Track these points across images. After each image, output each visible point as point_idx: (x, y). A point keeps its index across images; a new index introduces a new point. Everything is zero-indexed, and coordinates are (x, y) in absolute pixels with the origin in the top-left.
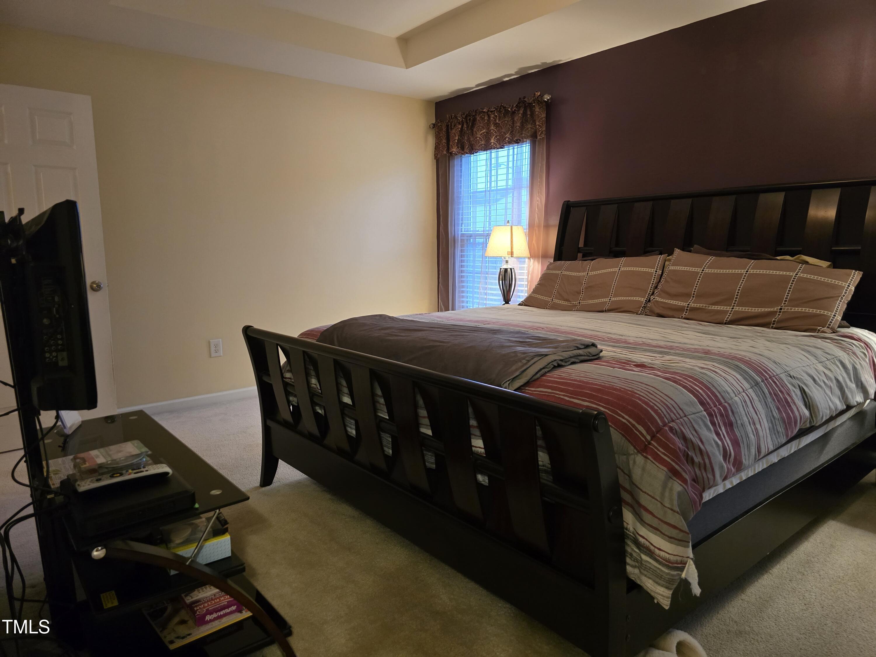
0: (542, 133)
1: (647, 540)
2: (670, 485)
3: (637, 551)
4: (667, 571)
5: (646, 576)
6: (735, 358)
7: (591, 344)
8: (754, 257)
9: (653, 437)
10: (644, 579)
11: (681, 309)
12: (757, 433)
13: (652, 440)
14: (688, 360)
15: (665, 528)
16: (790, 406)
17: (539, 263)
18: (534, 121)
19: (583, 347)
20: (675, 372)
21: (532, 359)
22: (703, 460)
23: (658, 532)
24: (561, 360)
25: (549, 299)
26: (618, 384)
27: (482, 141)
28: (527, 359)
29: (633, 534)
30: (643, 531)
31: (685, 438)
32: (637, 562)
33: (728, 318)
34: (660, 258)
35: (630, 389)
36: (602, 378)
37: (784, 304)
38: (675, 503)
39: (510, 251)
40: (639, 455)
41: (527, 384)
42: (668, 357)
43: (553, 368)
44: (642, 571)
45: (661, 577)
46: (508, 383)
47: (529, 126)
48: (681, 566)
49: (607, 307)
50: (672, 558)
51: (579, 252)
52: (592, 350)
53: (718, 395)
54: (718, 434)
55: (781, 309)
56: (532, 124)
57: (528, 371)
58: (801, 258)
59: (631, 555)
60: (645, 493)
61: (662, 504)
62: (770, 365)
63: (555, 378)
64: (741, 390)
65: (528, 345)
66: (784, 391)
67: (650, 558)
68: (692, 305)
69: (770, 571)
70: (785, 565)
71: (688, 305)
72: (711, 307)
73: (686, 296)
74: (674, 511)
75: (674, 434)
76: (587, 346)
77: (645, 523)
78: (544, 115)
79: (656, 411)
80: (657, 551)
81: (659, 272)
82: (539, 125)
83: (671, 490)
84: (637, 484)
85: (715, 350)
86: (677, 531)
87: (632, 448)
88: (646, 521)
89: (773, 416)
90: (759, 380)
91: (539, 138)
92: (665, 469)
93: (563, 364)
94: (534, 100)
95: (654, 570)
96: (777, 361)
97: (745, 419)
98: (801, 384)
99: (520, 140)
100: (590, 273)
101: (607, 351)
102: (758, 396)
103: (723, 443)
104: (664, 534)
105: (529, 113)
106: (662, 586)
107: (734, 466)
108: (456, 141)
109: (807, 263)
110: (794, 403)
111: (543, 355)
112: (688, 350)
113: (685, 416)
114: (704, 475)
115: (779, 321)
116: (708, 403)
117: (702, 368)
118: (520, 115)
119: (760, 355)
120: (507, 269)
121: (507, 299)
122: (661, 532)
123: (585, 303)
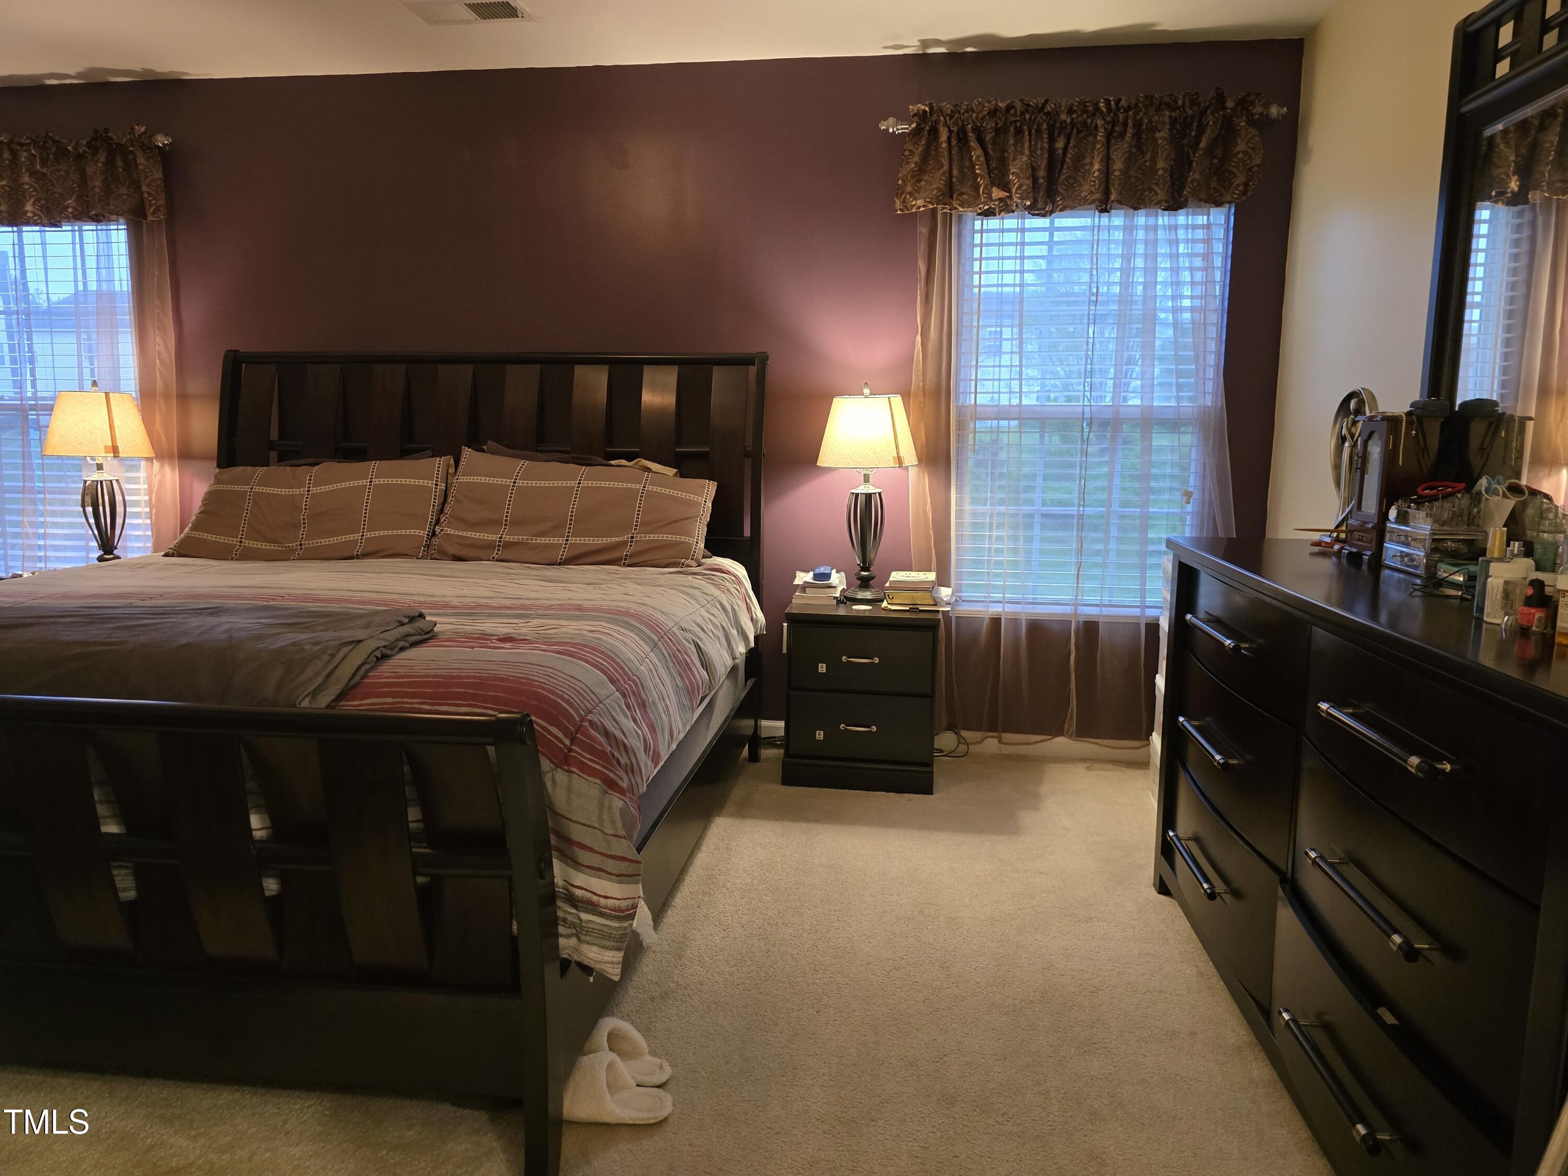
0: (157, 209)
1: (586, 890)
2: (607, 802)
3: (573, 911)
4: (617, 925)
5: (588, 943)
6: (619, 613)
7: (417, 614)
8: (584, 462)
9: (573, 740)
10: (585, 948)
11: (490, 546)
12: (668, 710)
13: (572, 744)
14: (564, 623)
15: (611, 865)
16: (690, 669)
17: (173, 469)
18: (136, 185)
19: (406, 620)
20: (563, 643)
21: (339, 650)
22: (630, 759)
23: (603, 874)
24: (385, 647)
25: (234, 541)
26: (503, 672)
28: (330, 652)
29: (564, 888)
30: (580, 879)
31: (607, 734)
32: (575, 927)
33: (562, 555)
34: (440, 463)
35: (523, 676)
36: (469, 666)
37: (636, 529)
38: (619, 824)
39: (110, 444)
40: (559, 770)
41: (341, 696)
42: (537, 622)
43: (376, 662)
44: (583, 938)
45: (609, 937)
46: (307, 699)
47: (123, 190)
48: (629, 914)
49: (358, 550)
50: (623, 904)
51: (271, 448)
52: (420, 624)
53: (624, 666)
54: (635, 721)
55: (632, 537)
56: (129, 187)
57: (337, 672)
58: (640, 464)
59: (564, 920)
60: (577, 822)
61: (602, 831)
62: (660, 617)
63: (388, 678)
64: (643, 656)
65: (307, 628)
66: (681, 650)
67: (593, 914)
68: (507, 538)
71: (501, 538)
72: (536, 540)
73: (494, 524)
74: (620, 837)
75: (594, 730)
76: (412, 619)
77: (583, 866)
78: (158, 174)
79: (567, 702)
80: (603, 901)
81: (441, 486)
82: (147, 193)
83: (610, 808)
84: (563, 813)
85: (586, 604)
86: (627, 864)
87: (547, 761)
88: (585, 863)
89: (677, 685)
90: (656, 638)
91: (150, 218)
92: (598, 781)
93: (389, 652)
94: (131, 140)
95: (600, 931)
96: (664, 610)
97: (655, 694)
98: (694, 638)
99: (104, 216)
100: (314, 490)
101: (444, 624)
102: (660, 661)
103: (642, 733)
104: (611, 874)
105: (120, 163)
106: (611, 949)
107: (652, 762)
109: (649, 470)
110: (694, 664)
111: (352, 642)
112: (550, 607)
113: (600, 702)
114: (633, 780)
115: (633, 555)
116: (618, 680)
117: (591, 631)
118: (100, 165)
119: (642, 604)
120: (101, 482)
121: (107, 546)
122: (606, 872)
123: (313, 543)
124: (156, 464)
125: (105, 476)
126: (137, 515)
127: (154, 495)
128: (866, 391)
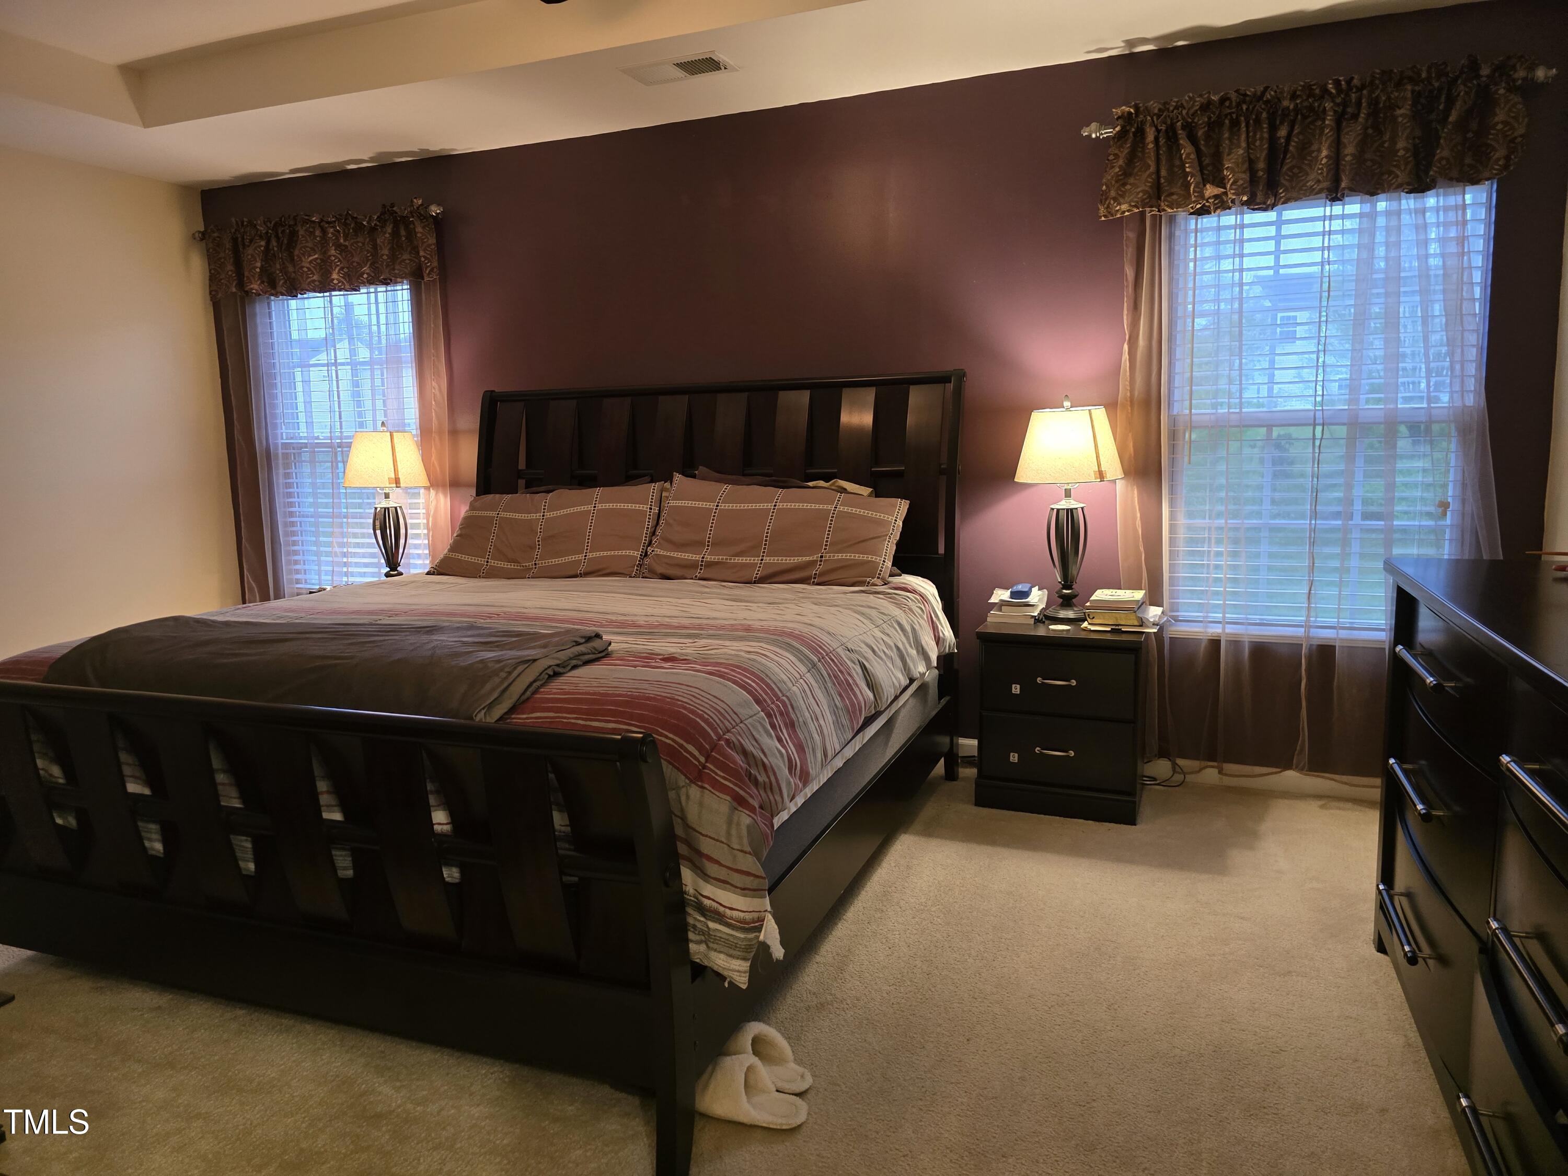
0: (432, 270)
1: (714, 900)
2: (735, 818)
3: (702, 919)
4: (742, 936)
5: (715, 950)
6: (783, 633)
7: (594, 635)
8: (781, 484)
9: (708, 758)
10: (713, 955)
11: (693, 565)
12: (822, 732)
13: (706, 762)
14: (727, 643)
15: (737, 879)
16: (852, 689)
17: (446, 497)
18: (415, 250)
19: (583, 640)
20: (717, 663)
21: (515, 668)
22: (769, 777)
23: (728, 886)
24: (558, 665)
25: (482, 561)
26: (653, 691)
27: (314, 274)
28: (507, 669)
29: (695, 897)
30: (708, 890)
31: (745, 753)
32: (704, 934)
33: (757, 574)
34: (654, 488)
35: (669, 695)
36: (625, 685)
37: (825, 549)
38: (745, 841)
39: (393, 476)
40: (693, 785)
41: (513, 709)
42: (703, 642)
43: (547, 679)
44: (711, 945)
45: (735, 947)
46: (483, 712)
47: (406, 256)
48: (756, 926)
49: (582, 569)
50: (748, 916)
51: (519, 477)
52: (596, 644)
53: (774, 686)
54: (780, 740)
55: (822, 557)
56: (410, 253)
57: (512, 688)
58: (837, 484)
59: (694, 927)
60: (706, 836)
61: (729, 846)
62: (824, 638)
63: (555, 694)
64: (798, 676)
65: (497, 646)
66: (844, 671)
67: (720, 924)
68: (708, 558)
69: (844, 917)
70: (860, 904)
71: (703, 558)
72: (734, 559)
73: (698, 545)
74: (746, 853)
75: (732, 750)
76: (589, 639)
77: (709, 877)
78: (432, 240)
79: (706, 721)
80: (728, 912)
81: (655, 509)
82: (424, 257)
83: (738, 824)
84: (694, 826)
85: (757, 625)
86: (752, 878)
87: (683, 777)
88: (712, 875)
89: (836, 705)
90: (815, 659)
91: (426, 279)
92: (728, 798)
93: (561, 670)
94: (411, 212)
95: (727, 940)
96: (831, 631)
97: (807, 714)
98: (860, 659)
99: (391, 280)
100: (548, 515)
101: (618, 643)
102: (817, 682)
103: (787, 751)
104: (736, 887)
105: (403, 232)
106: (738, 958)
107: (800, 780)
108: (258, 270)
109: (843, 490)
110: (857, 685)
111: (529, 661)
112: (722, 628)
113: (742, 722)
114: (771, 797)
115: (822, 574)
116: (765, 701)
117: (749, 652)
118: (387, 235)
119: (811, 625)
120: (388, 508)
121: (393, 562)
122: (732, 885)
123: (545, 563)
124: (432, 492)
125: (391, 504)
126: (417, 536)
127: (431, 519)
128: (1067, 404)
